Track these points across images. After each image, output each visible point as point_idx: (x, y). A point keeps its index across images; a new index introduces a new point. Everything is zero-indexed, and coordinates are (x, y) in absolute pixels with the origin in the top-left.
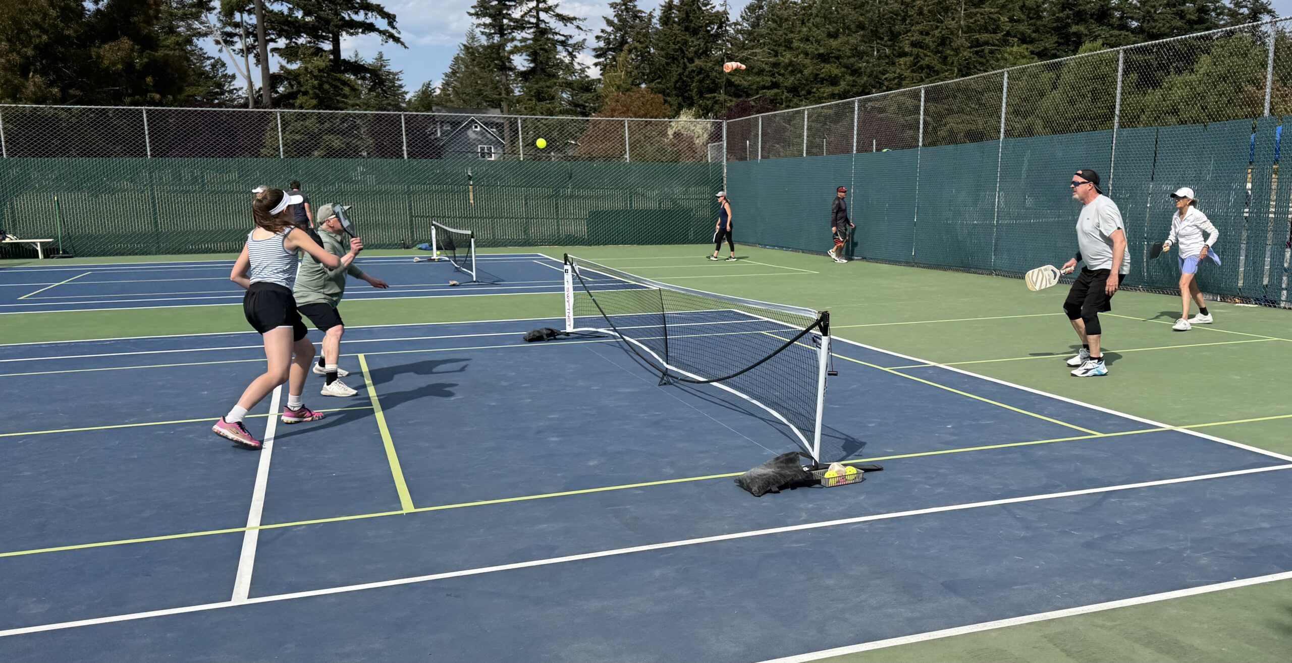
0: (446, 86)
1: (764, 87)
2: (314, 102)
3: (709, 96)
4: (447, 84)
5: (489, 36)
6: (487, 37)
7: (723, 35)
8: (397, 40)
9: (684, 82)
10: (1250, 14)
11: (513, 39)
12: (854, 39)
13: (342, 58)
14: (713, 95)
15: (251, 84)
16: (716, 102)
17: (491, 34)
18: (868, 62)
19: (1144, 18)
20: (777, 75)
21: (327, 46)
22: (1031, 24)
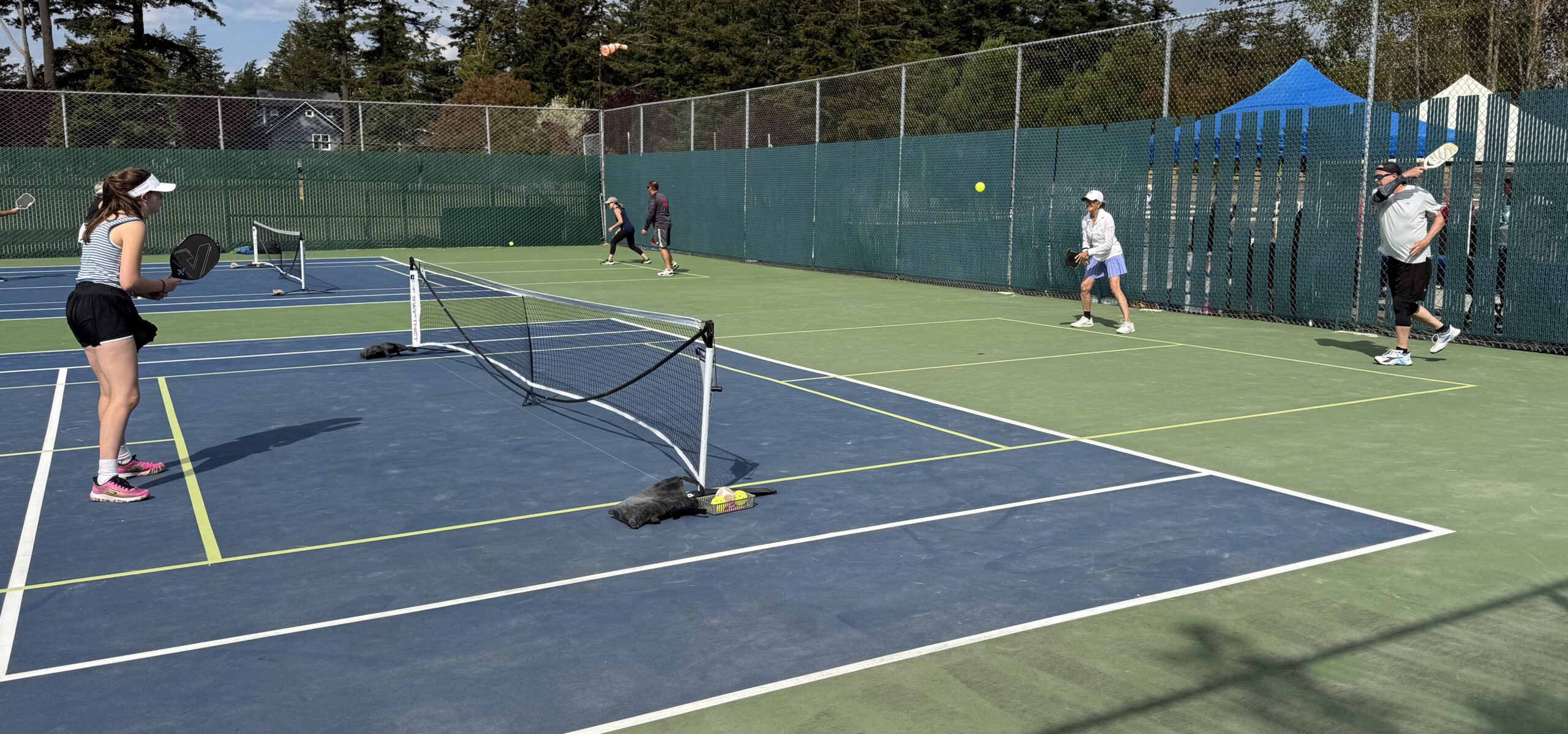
0: (274, 67)
1: (646, 75)
2: (111, 82)
3: (584, 82)
4: (275, 64)
5: (326, 12)
6: (324, 12)
7: (600, 17)
8: (213, 15)
9: (555, 66)
10: (1152, 11)
11: (355, 16)
12: (746, 26)
13: (145, 33)
14: (589, 81)
15: (29, 60)
16: (593, 89)
17: (328, 10)
18: (759, 51)
19: (1046, 13)
20: (661, 62)
21: (127, 18)
22: (932, 17)
